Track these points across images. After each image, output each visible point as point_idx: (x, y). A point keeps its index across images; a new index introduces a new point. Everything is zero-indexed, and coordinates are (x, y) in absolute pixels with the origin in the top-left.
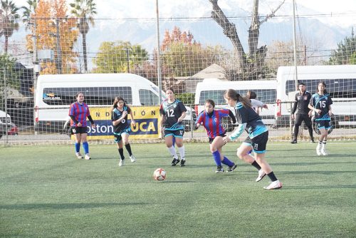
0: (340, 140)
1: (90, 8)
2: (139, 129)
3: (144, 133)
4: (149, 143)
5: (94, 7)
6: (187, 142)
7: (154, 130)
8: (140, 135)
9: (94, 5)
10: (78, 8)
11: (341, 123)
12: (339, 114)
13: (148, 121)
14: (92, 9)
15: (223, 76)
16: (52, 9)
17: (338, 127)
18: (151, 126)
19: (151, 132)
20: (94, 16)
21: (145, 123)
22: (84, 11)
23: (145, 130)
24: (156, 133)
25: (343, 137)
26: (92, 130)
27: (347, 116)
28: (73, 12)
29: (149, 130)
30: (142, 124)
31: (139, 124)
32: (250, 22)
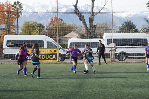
0: (131, 63)
1: (20, 7)
2: (49, 58)
3: (51, 59)
4: (53, 63)
5: (22, 7)
6: (69, 63)
7: (55, 58)
8: (49, 60)
9: (22, 6)
10: (15, 7)
11: (129, 56)
12: (129, 53)
13: (53, 54)
14: (21, 8)
15: (79, 36)
16: (5, 8)
17: (128, 58)
18: (54, 57)
19: (54, 59)
20: (22, 11)
21: (52, 55)
22: (17, 8)
23: (52, 58)
24: (56, 59)
25: (132, 62)
26: (29, 58)
27: (132, 54)
28: (13, 9)
29: (53, 58)
30: (50, 56)
31: (49, 56)
32: (90, 15)
